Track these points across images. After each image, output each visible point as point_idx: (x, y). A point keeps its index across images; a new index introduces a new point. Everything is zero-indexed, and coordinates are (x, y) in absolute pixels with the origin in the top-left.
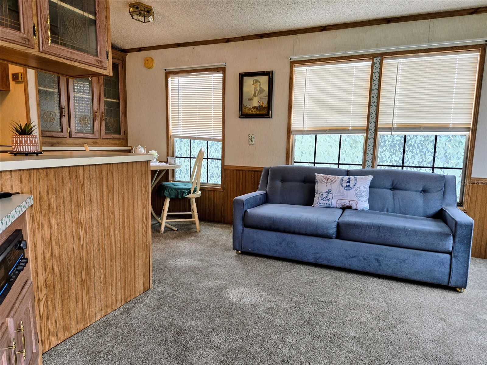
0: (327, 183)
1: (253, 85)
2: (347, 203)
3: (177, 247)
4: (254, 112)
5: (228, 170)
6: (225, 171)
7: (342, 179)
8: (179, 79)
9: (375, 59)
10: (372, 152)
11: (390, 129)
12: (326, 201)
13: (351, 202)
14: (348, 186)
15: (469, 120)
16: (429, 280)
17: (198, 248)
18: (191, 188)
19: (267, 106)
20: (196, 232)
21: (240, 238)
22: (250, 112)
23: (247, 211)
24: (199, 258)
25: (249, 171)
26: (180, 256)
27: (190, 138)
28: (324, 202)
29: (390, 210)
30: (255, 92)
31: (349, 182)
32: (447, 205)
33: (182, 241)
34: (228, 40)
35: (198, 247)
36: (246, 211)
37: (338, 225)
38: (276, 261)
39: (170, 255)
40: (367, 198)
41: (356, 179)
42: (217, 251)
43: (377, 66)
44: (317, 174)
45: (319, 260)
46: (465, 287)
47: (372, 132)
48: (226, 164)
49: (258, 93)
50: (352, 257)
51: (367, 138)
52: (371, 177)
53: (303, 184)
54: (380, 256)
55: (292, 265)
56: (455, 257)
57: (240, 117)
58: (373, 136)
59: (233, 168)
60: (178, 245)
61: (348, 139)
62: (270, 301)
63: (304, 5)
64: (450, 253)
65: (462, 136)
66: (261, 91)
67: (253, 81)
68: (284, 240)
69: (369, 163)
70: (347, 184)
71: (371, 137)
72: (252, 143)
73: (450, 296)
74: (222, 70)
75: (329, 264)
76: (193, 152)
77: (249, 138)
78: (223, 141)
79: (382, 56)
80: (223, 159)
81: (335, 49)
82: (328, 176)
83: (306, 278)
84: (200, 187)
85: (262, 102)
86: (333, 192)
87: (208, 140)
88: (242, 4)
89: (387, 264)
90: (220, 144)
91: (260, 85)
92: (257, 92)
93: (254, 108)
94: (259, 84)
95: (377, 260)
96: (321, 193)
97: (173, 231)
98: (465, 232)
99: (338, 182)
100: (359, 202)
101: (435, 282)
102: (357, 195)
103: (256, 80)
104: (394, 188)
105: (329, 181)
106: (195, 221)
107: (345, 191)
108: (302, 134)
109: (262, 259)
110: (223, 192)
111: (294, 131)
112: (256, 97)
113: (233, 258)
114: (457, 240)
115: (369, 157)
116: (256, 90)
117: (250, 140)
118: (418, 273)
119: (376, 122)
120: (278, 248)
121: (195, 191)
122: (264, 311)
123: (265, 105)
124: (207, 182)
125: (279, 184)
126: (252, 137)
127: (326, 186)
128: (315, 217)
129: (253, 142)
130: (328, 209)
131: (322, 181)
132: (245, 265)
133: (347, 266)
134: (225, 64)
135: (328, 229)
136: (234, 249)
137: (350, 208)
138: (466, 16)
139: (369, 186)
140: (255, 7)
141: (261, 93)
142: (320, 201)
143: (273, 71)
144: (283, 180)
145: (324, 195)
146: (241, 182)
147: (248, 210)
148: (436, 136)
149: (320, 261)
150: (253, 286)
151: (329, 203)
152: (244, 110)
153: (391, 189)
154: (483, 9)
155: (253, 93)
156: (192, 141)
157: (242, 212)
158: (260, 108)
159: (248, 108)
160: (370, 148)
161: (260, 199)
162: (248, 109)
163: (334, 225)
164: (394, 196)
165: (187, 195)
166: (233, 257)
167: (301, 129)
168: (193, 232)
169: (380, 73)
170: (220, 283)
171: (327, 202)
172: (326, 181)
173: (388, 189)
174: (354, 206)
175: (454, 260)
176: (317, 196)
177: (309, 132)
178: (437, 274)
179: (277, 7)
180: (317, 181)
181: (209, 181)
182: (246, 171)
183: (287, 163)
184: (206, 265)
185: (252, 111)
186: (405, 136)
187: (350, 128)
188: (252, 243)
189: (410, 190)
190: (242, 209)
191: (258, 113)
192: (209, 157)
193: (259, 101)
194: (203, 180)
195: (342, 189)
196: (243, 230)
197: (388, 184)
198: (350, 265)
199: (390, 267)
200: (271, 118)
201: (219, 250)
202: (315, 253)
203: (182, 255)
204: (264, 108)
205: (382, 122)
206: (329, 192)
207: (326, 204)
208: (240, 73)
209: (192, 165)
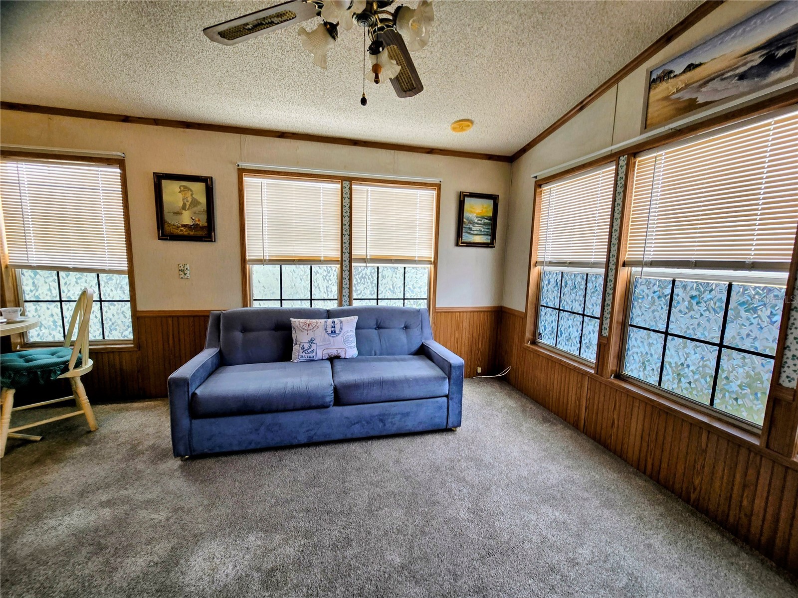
0: (308, 330)
1: (179, 192)
2: (334, 352)
3: (44, 484)
4: (185, 232)
5: (145, 317)
6: (138, 319)
7: (325, 322)
8: (19, 166)
9: (344, 182)
10: (348, 286)
11: (364, 260)
12: (309, 353)
13: (339, 351)
14: (334, 332)
15: (431, 254)
16: (430, 428)
17: (97, 471)
18: (68, 361)
19: (206, 224)
20: (90, 432)
21: (187, 437)
22: (179, 232)
23: (196, 394)
24: (104, 499)
25: (183, 317)
26: (53, 510)
27: (58, 269)
28: (306, 355)
29: (378, 352)
30: (184, 205)
31: (335, 327)
32: (425, 339)
33: (56, 467)
34: (126, 119)
35: (96, 469)
36: (194, 394)
37: (336, 389)
38: (252, 455)
39: (25, 517)
40: (355, 344)
41: (341, 322)
42: (141, 466)
43: (347, 190)
44: (293, 320)
45: (314, 438)
46: (459, 425)
47: (346, 263)
48: (140, 308)
49: (190, 206)
50: (355, 424)
51: (342, 270)
52: (355, 319)
53: (274, 332)
54: (384, 415)
55: (277, 454)
56: (451, 399)
57: (159, 239)
58: (348, 268)
59: (155, 315)
60: (47, 478)
61: (320, 271)
62: (266, 552)
63: (258, 97)
64: (447, 396)
65: (425, 268)
66: (195, 203)
67: (180, 188)
68: (262, 424)
69: (346, 299)
70: (333, 329)
71: (346, 269)
72: (186, 277)
73: (449, 437)
74: (120, 163)
75: (327, 439)
76: (66, 291)
77: (180, 269)
78: (131, 273)
79: (351, 180)
80: (133, 300)
81: (297, 164)
82: (309, 321)
83: (303, 472)
84: (90, 349)
85: (197, 219)
86: (317, 341)
87: (98, 272)
88: (154, 68)
89: (392, 422)
90: (125, 280)
91: (192, 195)
92: (188, 204)
93: (185, 226)
94: (190, 193)
95: (381, 420)
96: (302, 344)
97: (30, 446)
98: (458, 373)
99: (321, 328)
100: (347, 349)
101: (436, 428)
102: (345, 342)
103: (185, 187)
104: (379, 327)
105: (311, 327)
106: (83, 415)
107: (331, 338)
108: (263, 264)
109: (229, 458)
110: (139, 352)
111: (250, 260)
112: (187, 211)
113: (176, 474)
114: (451, 382)
115: (346, 292)
116: (185, 201)
117: (181, 273)
118: (421, 423)
119: (350, 253)
120: (253, 437)
121: (79, 364)
122: (262, 584)
123: (203, 222)
124: (104, 338)
125: (238, 335)
126: (185, 268)
127: (308, 334)
128: (304, 384)
129: (188, 275)
130: (313, 363)
131: (301, 329)
132: (202, 482)
133: (349, 436)
134: (123, 155)
135: (324, 397)
136: (177, 454)
137: (338, 357)
138: (424, 154)
139: (355, 328)
140: (178, 78)
141: (194, 206)
142: (301, 354)
143: (212, 177)
144: (245, 330)
145: (306, 346)
146: (171, 336)
147: (198, 392)
148: (405, 268)
149: (316, 439)
150: (228, 530)
151: (313, 355)
152: (167, 228)
153: (375, 329)
154: (437, 151)
155: (181, 204)
156: (62, 274)
157: (187, 397)
158: (195, 227)
159: (174, 225)
160: (346, 281)
161: (212, 363)
162: (174, 227)
163: (331, 391)
164: (379, 335)
165: (60, 374)
166: (176, 470)
167: (262, 258)
168: (82, 436)
169: (351, 198)
170: (162, 549)
171: (310, 355)
172: (306, 328)
173: (373, 329)
174: (343, 355)
175: (450, 401)
176: (296, 348)
177: (272, 262)
178: (437, 420)
179: (217, 89)
180: (294, 329)
181: (108, 336)
182: (178, 317)
183: (245, 305)
184: (120, 511)
185: (181, 230)
186: (378, 267)
187: (322, 259)
188: (209, 439)
189: (394, 328)
190: (187, 393)
191: (192, 233)
192: (103, 299)
193: (193, 218)
194: (95, 334)
195: (327, 336)
196: (191, 423)
197: (373, 323)
198: (352, 434)
199: (394, 424)
200: (215, 241)
201: (145, 462)
202: (308, 431)
203: (57, 504)
204: (202, 228)
205: (356, 252)
206: (312, 341)
207: (310, 357)
208: (154, 173)
209: (68, 314)
